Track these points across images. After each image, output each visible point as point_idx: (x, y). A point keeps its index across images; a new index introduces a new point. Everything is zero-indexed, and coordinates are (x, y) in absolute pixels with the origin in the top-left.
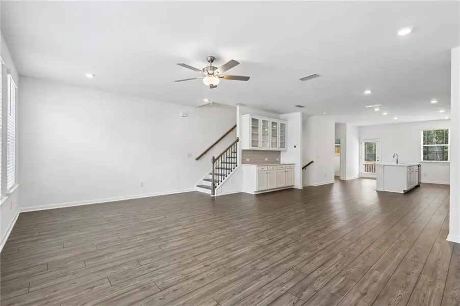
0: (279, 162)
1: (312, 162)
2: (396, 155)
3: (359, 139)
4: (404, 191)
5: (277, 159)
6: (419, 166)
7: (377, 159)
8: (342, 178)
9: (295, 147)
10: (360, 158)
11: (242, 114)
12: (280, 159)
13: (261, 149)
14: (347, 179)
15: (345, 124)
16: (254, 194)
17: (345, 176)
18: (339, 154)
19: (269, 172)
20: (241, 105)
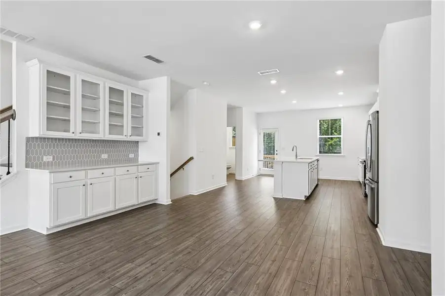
0: (136, 159)
1: (191, 158)
2: (295, 147)
3: (258, 128)
4: (305, 196)
5: (131, 156)
6: (318, 160)
7: (276, 152)
8: (238, 178)
9: (159, 134)
10: (259, 152)
11: (24, 58)
12: (137, 156)
13: (78, 136)
14: (244, 178)
15: (240, 108)
16: (45, 233)
17: (241, 175)
18: (235, 147)
19: (92, 181)
20: (21, 38)
